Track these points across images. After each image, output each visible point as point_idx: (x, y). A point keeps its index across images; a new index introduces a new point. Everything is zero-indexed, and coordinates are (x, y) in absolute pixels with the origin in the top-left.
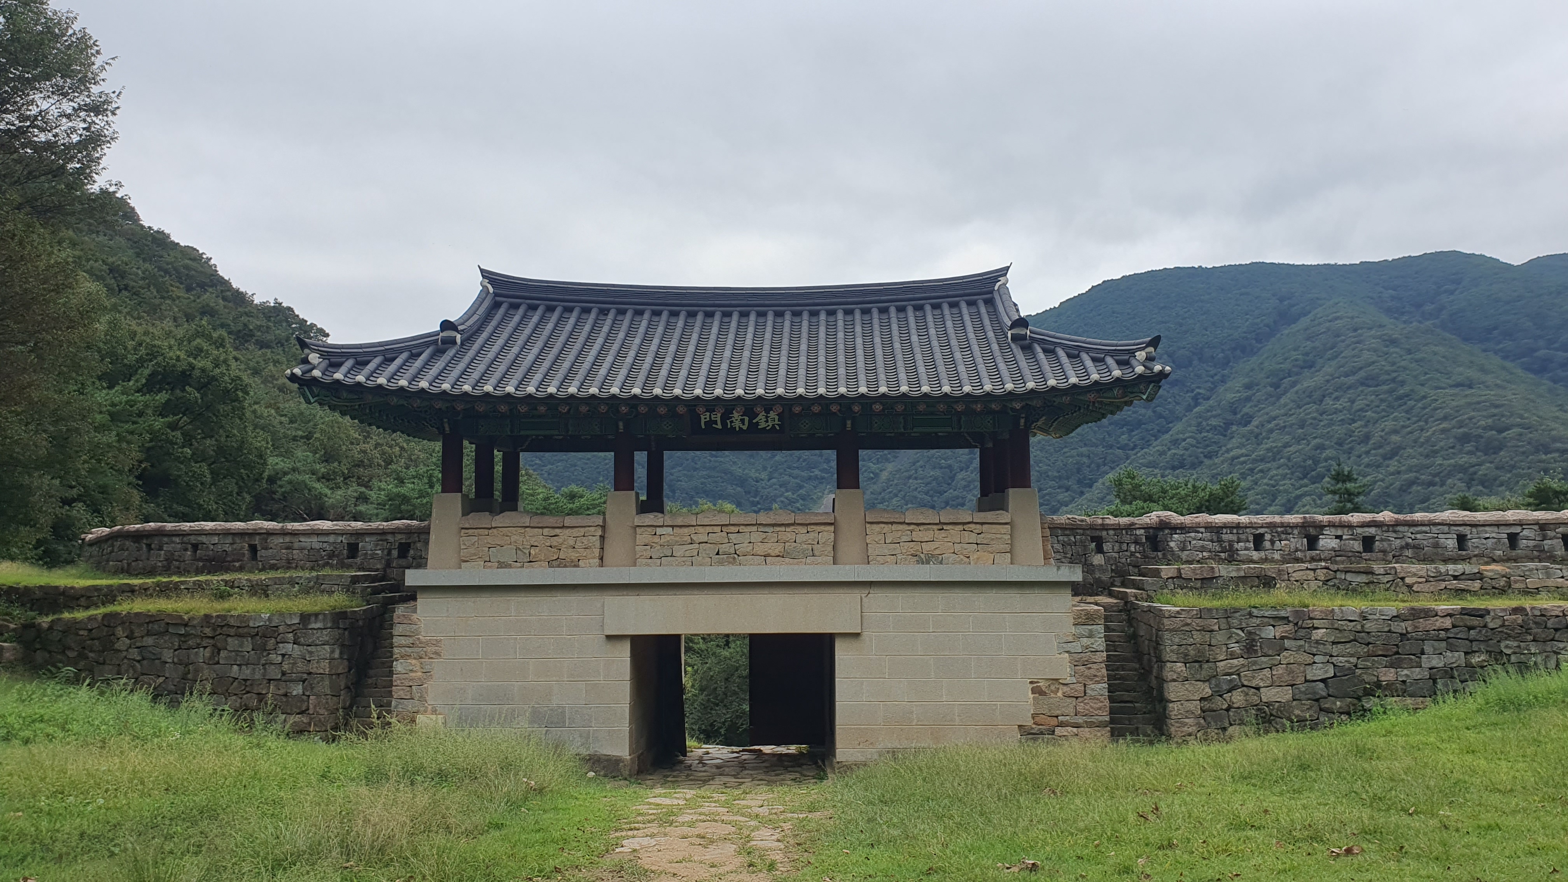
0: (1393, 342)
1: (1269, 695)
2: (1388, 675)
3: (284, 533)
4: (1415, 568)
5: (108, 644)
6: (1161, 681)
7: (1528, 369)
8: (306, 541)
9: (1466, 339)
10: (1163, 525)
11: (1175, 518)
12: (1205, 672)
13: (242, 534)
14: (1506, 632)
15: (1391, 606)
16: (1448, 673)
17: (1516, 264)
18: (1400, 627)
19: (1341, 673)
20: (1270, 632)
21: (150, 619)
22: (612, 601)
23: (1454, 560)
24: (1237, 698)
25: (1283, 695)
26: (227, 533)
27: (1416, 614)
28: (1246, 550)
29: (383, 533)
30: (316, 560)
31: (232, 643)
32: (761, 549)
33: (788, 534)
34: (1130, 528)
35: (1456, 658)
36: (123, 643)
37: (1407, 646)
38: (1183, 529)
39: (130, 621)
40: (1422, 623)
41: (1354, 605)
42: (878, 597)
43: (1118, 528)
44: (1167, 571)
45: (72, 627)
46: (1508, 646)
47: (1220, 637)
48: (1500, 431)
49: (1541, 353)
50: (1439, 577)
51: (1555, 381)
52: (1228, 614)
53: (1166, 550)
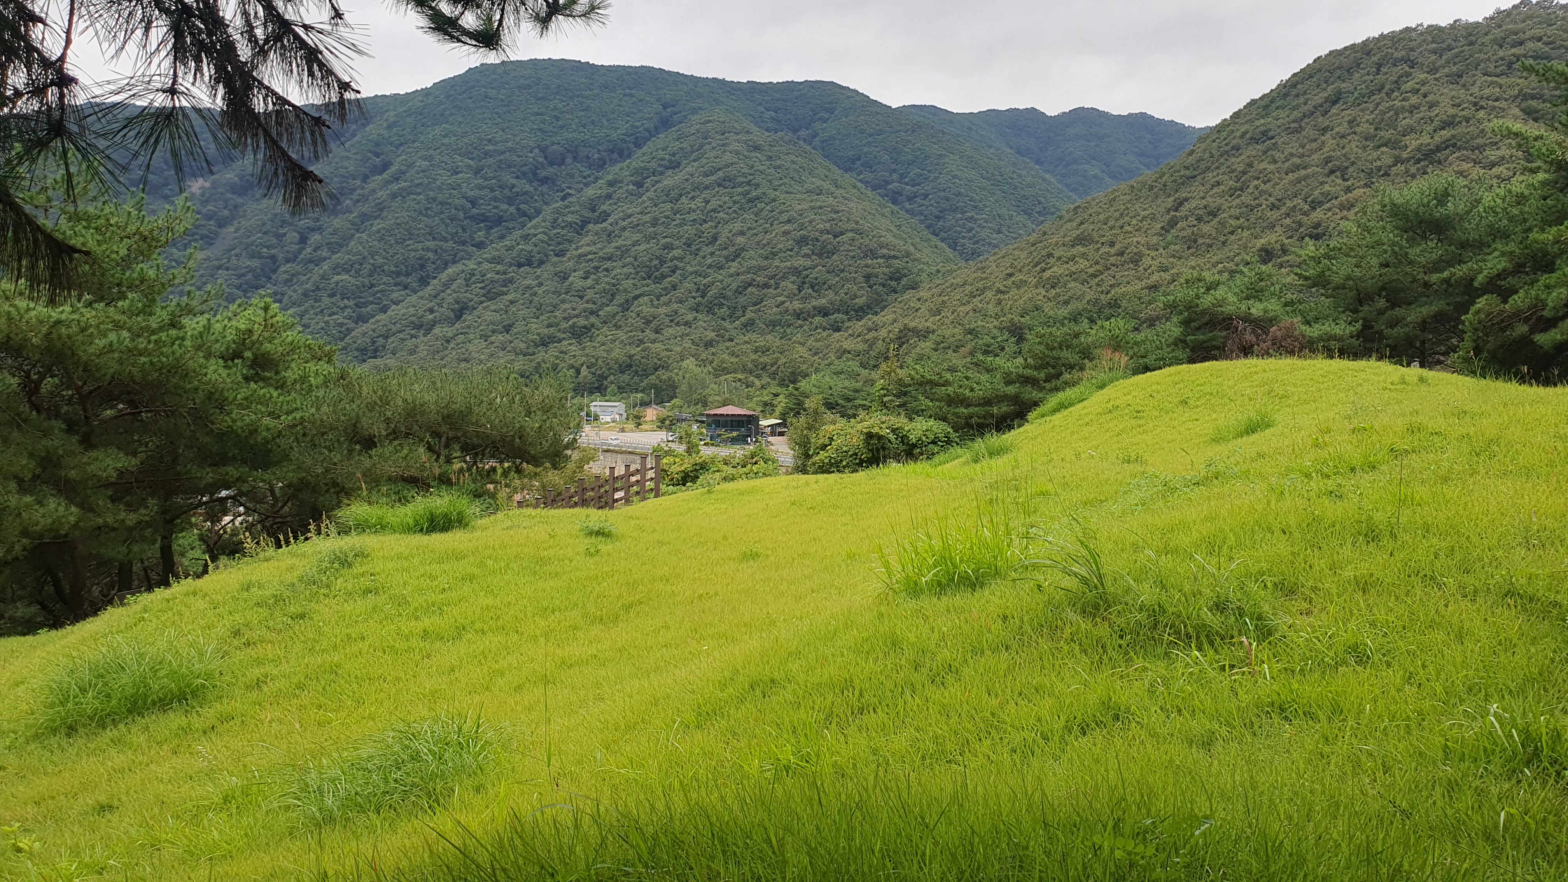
7: (880, 194)
9: (826, 157)
48: (836, 235)
49: (893, 183)
51: (900, 207)
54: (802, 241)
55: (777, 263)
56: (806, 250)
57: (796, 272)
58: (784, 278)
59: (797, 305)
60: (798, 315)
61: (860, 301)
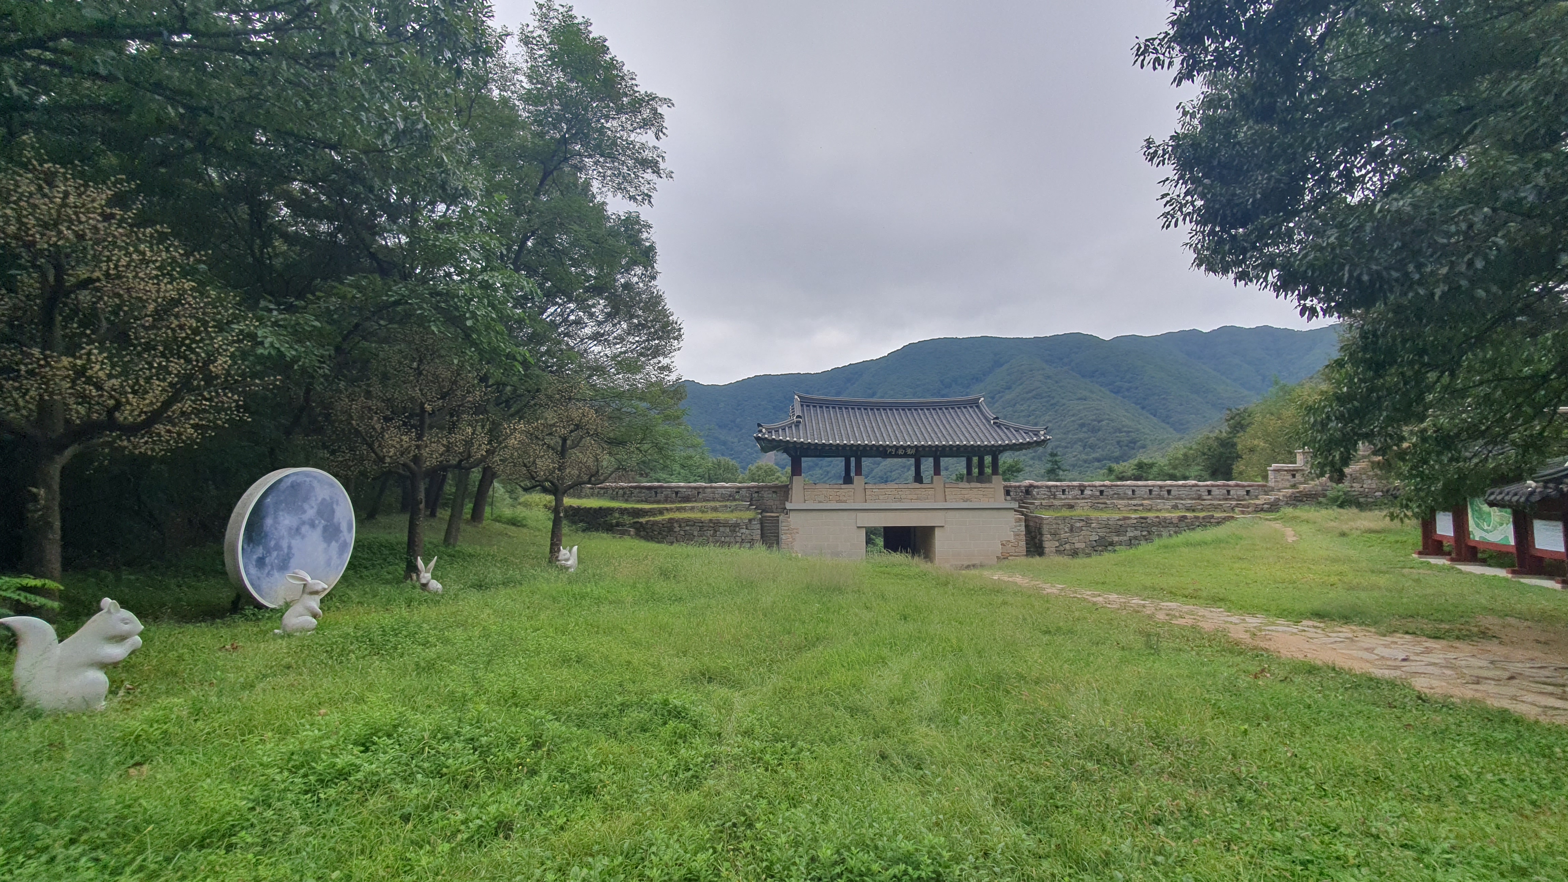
0: (1049, 377)
1: (1077, 545)
2: (1116, 539)
3: (711, 487)
4: (1121, 502)
5: (671, 530)
6: (1041, 541)
7: (1112, 391)
8: (720, 491)
9: (1083, 376)
10: (1031, 486)
11: (1036, 484)
12: (1057, 537)
13: (695, 488)
14: (1153, 525)
15: (1117, 516)
16: (1136, 538)
17: (1107, 337)
18: (1120, 523)
19: (1101, 538)
20: (1078, 525)
21: (687, 521)
22: (860, 515)
23: (1131, 499)
24: (1067, 546)
25: (1083, 545)
26: (690, 487)
27: (1125, 518)
28: (1059, 494)
29: (748, 488)
30: (724, 498)
31: (722, 529)
32: (910, 497)
33: (918, 492)
34: (1019, 487)
35: (1138, 533)
36: (677, 529)
37: (1122, 529)
38: (1037, 487)
39: (678, 521)
40: (1128, 522)
41: (1104, 516)
42: (950, 513)
43: (1015, 487)
44: (1037, 502)
45: (655, 523)
46: (1154, 529)
47: (1061, 526)
48: (1099, 422)
49: (1118, 383)
50: (1129, 505)
51: (1124, 397)
52: (1064, 518)
53: (1032, 496)
54: (1082, 425)
55: (1070, 436)
56: (1084, 429)
57: (1081, 440)
58: (1075, 443)
59: (1084, 457)
60: (1085, 461)
61: (1117, 454)
